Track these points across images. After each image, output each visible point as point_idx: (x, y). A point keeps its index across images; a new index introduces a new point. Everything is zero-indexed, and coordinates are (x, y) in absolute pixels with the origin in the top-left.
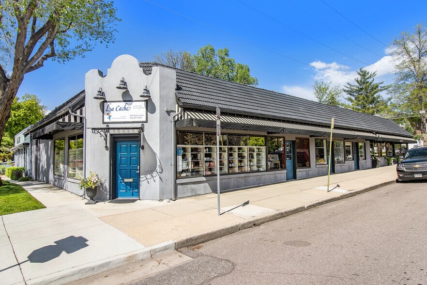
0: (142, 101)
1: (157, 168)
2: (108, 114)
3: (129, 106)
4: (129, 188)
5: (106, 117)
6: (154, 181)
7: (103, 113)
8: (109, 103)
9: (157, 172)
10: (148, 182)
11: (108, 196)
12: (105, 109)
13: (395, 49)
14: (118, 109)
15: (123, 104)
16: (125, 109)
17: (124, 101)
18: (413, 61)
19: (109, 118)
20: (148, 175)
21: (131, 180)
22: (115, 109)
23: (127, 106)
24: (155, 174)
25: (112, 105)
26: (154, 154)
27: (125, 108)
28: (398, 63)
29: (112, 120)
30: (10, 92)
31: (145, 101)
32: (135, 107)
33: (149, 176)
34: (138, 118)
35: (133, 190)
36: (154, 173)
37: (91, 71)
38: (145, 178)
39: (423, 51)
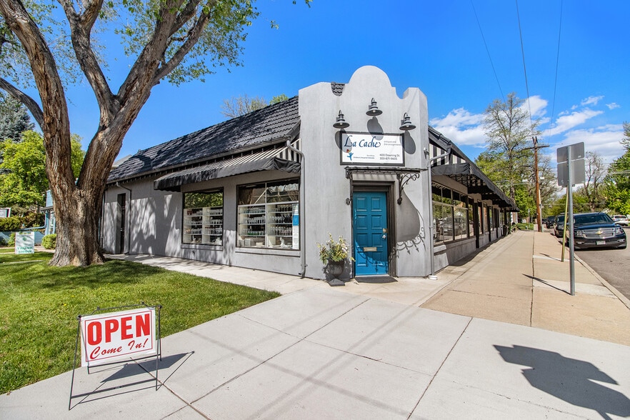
0: (397, 135)
1: (421, 231)
2: (348, 150)
3: (378, 141)
4: (371, 260)
5: (345, 155)
6: (417, 249)
7: (341, 148)
8: (349, 135)
9: (421, 238)
10: (409, 252)
11: (351, 273)
12: (344, 144)
13: (485, 117)
14: (362, 144)
15: (369, 138)
16: (373, 145)
17: (372, 133)
18: (504, 130)
19: (350, 157)
20: (409, 241)
21: (374, 249)
22: (357, 144)
23: (375, 141)
24: (417, 240)
25: (354, 138)
26: (415, 211)
27: (372, 143)
28: (488, 131)
29: (354, 160)
30: (128, 114)
31: (401, 135)
32: (387, 143)
33: (409, 243)
34: (392, 159)
35: (376, 263)
36: (416, 238)
37: (320, 84)
38: (404, 246)
39: (514, 121)
